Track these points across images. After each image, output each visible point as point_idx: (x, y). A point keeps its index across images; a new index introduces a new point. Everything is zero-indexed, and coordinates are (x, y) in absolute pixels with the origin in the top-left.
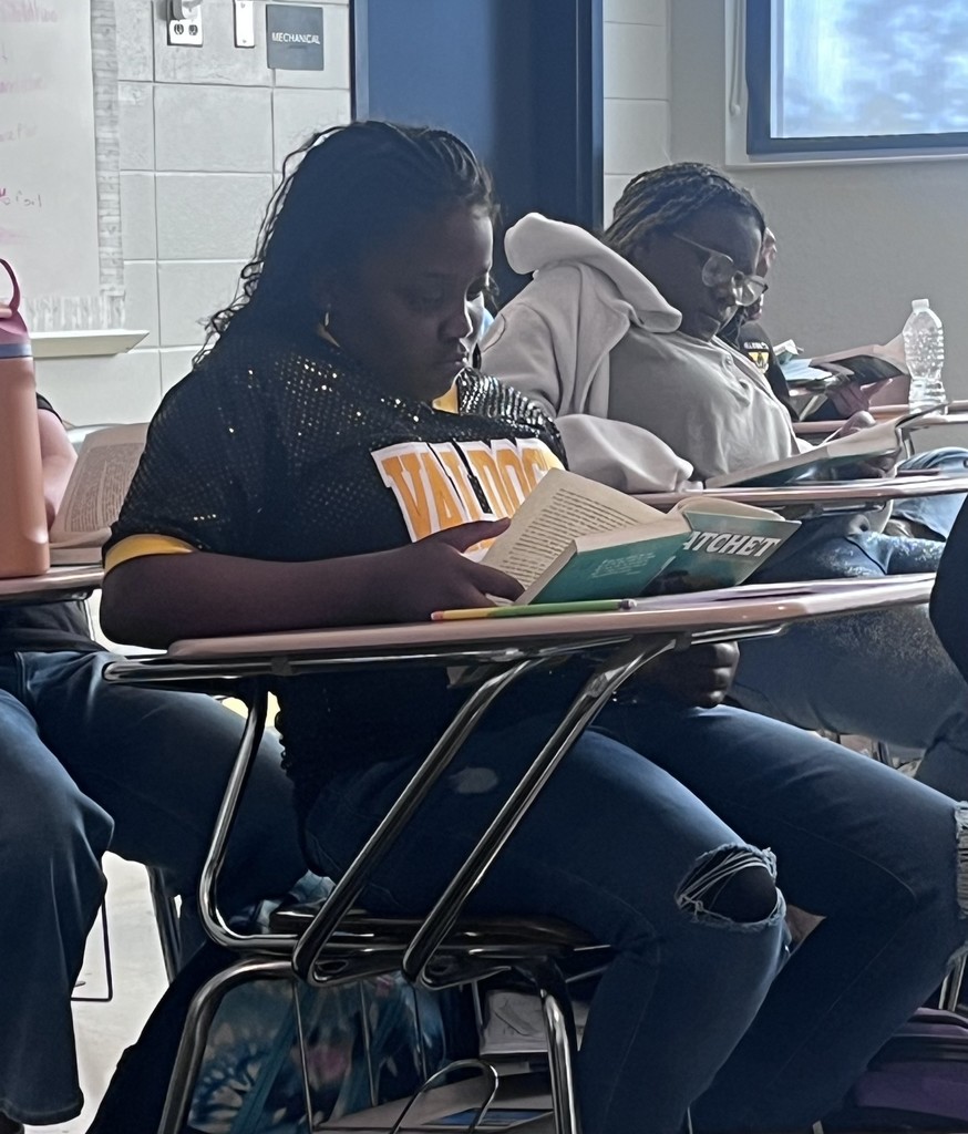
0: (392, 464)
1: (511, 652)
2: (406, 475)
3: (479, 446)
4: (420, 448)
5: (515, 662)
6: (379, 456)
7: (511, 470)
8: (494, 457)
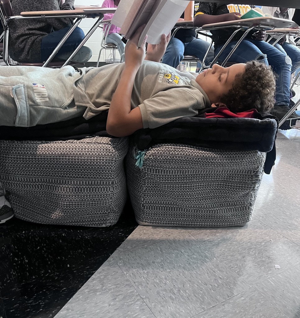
0: (229, 7)
1: (239, 26)
2: (231, 8)
3: (240, 5)
4: (233, 5)
5: (239, 28)
6: (227, 6)
7: (244, 9)
8: (242, 7)
